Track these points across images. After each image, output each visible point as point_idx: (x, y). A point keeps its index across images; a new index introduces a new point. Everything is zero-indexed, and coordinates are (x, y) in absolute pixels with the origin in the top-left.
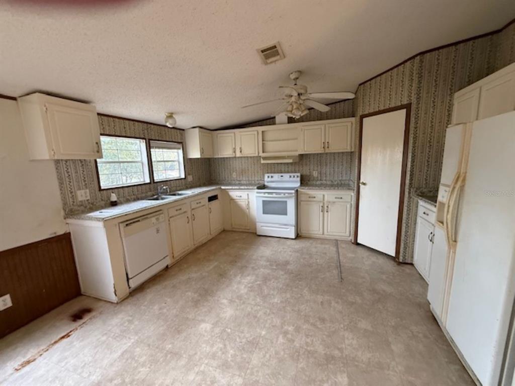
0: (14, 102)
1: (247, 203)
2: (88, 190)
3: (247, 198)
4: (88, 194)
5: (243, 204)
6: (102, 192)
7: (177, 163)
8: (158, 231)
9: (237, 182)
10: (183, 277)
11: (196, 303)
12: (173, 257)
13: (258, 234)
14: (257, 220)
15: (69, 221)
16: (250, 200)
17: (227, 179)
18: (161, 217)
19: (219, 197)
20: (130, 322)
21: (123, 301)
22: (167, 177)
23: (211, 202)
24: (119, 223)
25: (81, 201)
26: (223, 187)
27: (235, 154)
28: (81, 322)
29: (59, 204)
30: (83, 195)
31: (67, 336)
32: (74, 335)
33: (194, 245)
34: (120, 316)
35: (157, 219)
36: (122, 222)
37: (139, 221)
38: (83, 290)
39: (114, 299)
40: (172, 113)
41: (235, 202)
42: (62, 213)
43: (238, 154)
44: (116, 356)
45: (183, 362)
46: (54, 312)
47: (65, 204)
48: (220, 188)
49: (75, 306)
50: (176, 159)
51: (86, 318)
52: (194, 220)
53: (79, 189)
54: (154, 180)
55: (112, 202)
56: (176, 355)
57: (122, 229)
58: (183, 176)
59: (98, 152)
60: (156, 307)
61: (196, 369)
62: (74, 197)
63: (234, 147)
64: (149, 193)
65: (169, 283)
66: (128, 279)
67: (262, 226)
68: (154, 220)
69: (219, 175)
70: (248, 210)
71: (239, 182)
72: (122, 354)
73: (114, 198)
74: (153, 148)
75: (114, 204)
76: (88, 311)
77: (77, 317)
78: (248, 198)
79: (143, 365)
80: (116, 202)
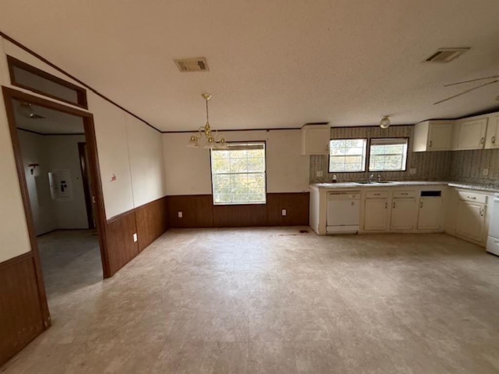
0: (300, 130)
1: (483, 208)
2: (322, 172)
3: (484, 202)
4: (322, 174)
5: (476, 208)
6: (329, 174)
7: (401, 156)
8: (353, 204)
9: (488, 182)
10: (360, 242)
11: (353, 255)
12: (364, 228)
13: (488, 250)
14: (490, 233)
15: (311, 186)
16: (488, 205)
17: (473, 176)
18: (357, 196)
19: (442, 194)
20: (316, 243)
21: (321, 235)
22: (385, 168)
23: (423, 197)
24: (328, 192)
25: (318, 177)
26: (450, 184)
27: (484, 146)
28: (302, 234)
29: (308, 177)
30: (319, 174)
31: (295, 235)
32: (297, 236)
33: (390, 229)
34: (315, 239)
35: (354, 196)
36: (330, 192)
37: (339, 194)
38: (310, 224)
39: (318, 232)
40: (387, 116)
41: (466, 204)
42: (309, 181)
43: (488, 146)
44: (302, 248)
45: (322, 266)
46: (297, 227)
47: (311, 177)
48: (447, 185)
49: (304, 228)
50: (401, 152)
51: (304, 234)
52: (394, 207)
53: (318, 171)
54: (368, 169)
55: (333, 180)
56: (321, 262)
57: (328, 195)
58: (404, 169)
59: (327, 150)
60: (332, 245)
61: (324, 271)
62: (315, 174)
63: (483, 136)
64: (362, 179)
65: (348, 240)
66: (327, 226)
67: (496, 242)
68: (350, 196)
69: (462, 171)
70: (482, 218)
71: (491, 182)
72: (305, 250)
73: (335, 178)
74: (373, 145)
75: (334, 182)
76: (307, 232)
77: (302, 232)
78: (486, 202)
79: (308, 257)
80: (335, 180)
